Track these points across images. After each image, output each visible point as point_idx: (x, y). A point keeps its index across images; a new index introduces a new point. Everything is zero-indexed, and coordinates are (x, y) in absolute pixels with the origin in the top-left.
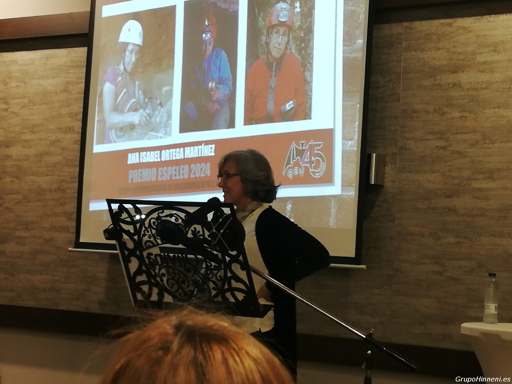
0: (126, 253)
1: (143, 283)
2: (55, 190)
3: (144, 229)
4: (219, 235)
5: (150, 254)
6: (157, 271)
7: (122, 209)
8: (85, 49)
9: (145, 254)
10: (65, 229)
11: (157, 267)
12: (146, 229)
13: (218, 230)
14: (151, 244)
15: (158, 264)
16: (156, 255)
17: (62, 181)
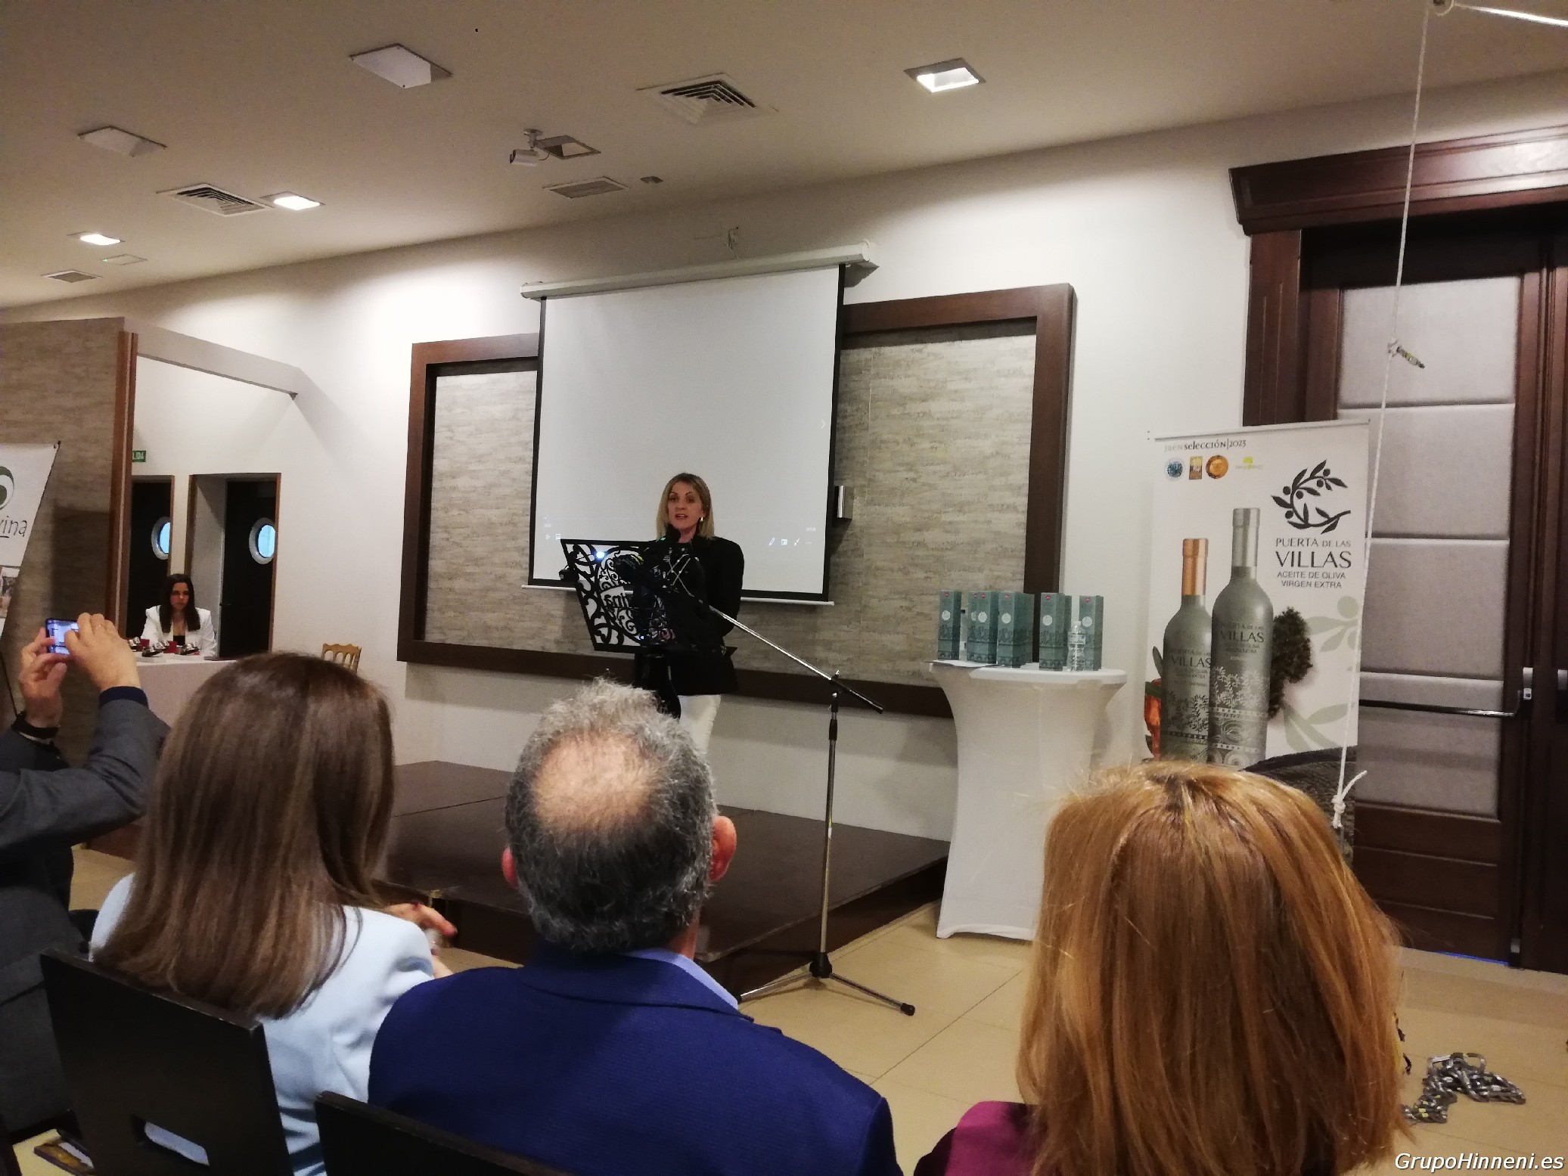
0: (584, 595)
1: (601, 625)
2: (506, 525)
3: (600, 570)
6: (616, 613)
7: (577, 549)
8: (534, 373)
9: (603, 595)
10: (517, 564)
11: (616, 609)
12: (603, 570)
13: (677, 570)
14: (609, 586)
15: (616, 606)
16: (614, 597)
17: (514, 514)
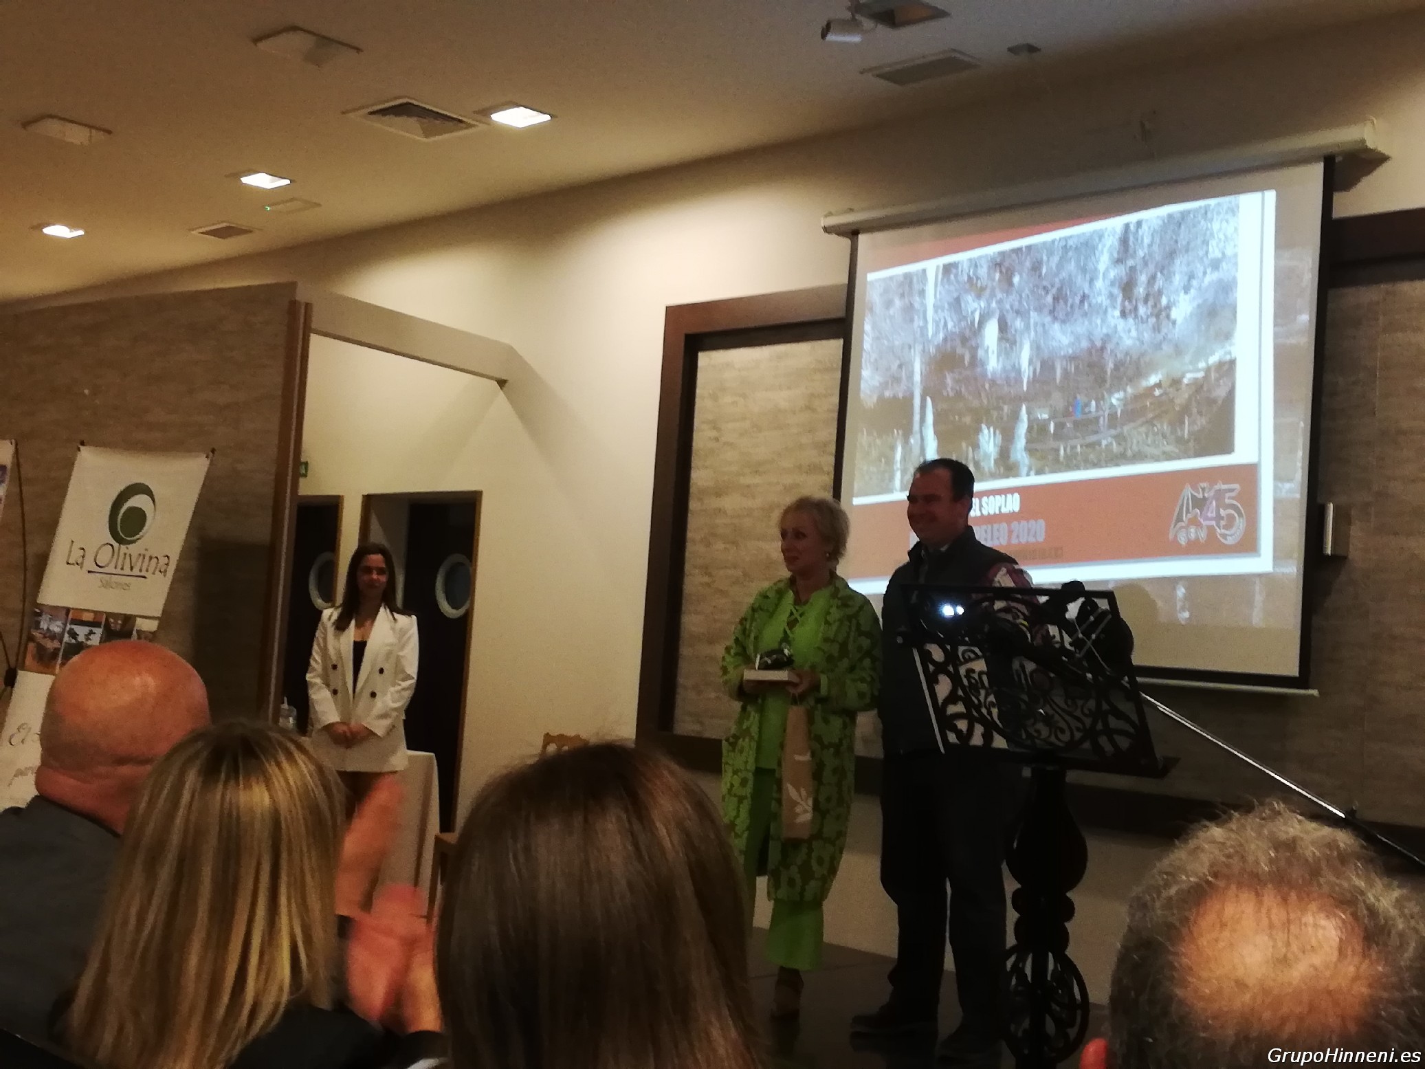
0: (931, 668)
1: (959, 716)
4: (1089, 643)
5: (970, 672)
6: (982, 698)
9: (962, 671)
11: (983, 692)
13: (1087, 634)
14: (972, 656)
16: (981, 673)
